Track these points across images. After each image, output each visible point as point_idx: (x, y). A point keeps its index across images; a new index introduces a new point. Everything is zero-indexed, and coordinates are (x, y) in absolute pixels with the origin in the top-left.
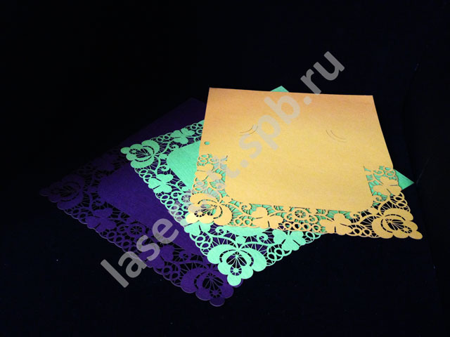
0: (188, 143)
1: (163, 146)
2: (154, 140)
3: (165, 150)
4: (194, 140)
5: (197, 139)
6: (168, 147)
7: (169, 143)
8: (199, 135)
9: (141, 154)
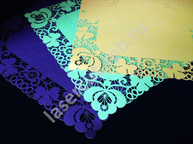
0: (72, 11)
1: (54, 13)
2: (48, 8)
3: (56, 16)
4: (76, 9)
5: (77, 8)
6: (57, 13)
7: (58, 10)
8: (78, 5)
9: (39, 18)
